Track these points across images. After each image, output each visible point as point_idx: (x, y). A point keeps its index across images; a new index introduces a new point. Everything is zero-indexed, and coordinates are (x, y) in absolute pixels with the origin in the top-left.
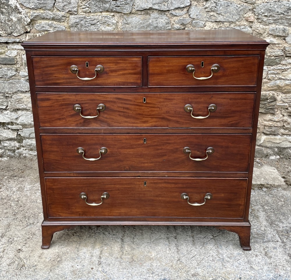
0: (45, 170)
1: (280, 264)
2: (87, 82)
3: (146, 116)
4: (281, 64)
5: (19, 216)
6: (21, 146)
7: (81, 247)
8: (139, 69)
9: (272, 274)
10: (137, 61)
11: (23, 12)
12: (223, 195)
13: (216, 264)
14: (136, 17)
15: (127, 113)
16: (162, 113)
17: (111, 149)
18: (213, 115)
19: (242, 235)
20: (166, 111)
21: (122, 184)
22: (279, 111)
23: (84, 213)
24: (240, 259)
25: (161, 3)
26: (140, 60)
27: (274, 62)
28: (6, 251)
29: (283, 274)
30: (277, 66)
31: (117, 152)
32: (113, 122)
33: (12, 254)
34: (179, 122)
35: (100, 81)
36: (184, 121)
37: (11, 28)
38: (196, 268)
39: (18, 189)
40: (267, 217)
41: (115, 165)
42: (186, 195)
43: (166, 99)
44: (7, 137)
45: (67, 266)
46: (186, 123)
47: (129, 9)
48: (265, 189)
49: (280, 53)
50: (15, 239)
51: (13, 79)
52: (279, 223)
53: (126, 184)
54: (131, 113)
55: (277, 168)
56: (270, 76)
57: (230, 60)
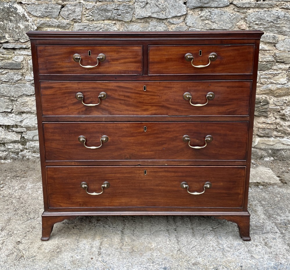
0: (46, 159)
1: (280, 253)
2: (89, 71)
3: (146, 105)
4: (272, 69)
5: (20, 212)
6: (24, 148)
7: (81, 239)
8: (140, 58)
9: (273, 263)
10: (138, 50)
11: (31, 20)
12: (222, 184)
13: (217, 254)
14: (137, 25)
15: (127, 101)
16: (161, 101)
17: (112, 137)
18: (211, 103)
19: (242, 225)
20: (166, 99)
21: (123, 173)
22: (272, 114)
23: (85, 204)
24: (240, 248)
25: (159, 12)
26: (140, 49)
27: (265, 67)
28: (5, 243)
29: (284, 262)
30: (268, 71)
31: (117, 140)
32: (114, 110)
33: (11, 246)
34: (178, 110)
35: (102, 69)
36: (183, 109)
37: (18, 34)
38: (196, 257)
39: (20, 187)
40: (265, 211)
41: (116, 154)
42: (186, 184)
43: (166, 87)
44: (11, 139)
45: (66, 257)
46: (185, 111)
47: (129, 17)
48: (261, 187)
49: (271, 59)
50: (15, 232)
51: (18, 83)
52: (277, 216)
53: (127, 173)
54: (132, 101)
55: (272, 169)
56: (262, 80)
57: (226, 49)
